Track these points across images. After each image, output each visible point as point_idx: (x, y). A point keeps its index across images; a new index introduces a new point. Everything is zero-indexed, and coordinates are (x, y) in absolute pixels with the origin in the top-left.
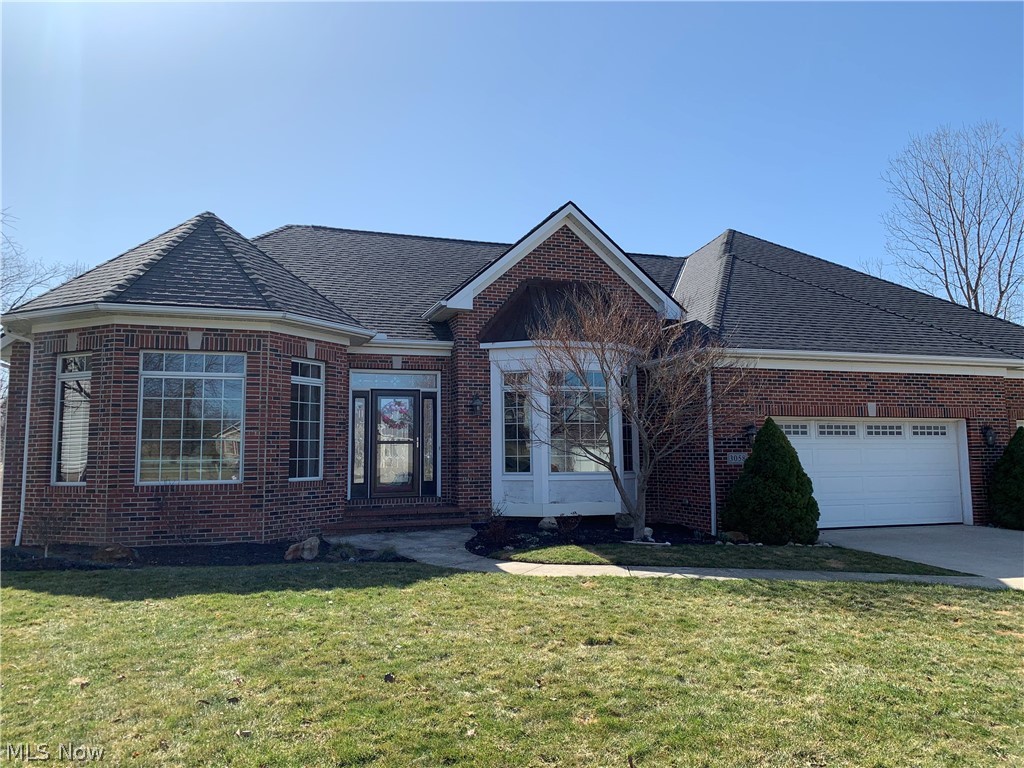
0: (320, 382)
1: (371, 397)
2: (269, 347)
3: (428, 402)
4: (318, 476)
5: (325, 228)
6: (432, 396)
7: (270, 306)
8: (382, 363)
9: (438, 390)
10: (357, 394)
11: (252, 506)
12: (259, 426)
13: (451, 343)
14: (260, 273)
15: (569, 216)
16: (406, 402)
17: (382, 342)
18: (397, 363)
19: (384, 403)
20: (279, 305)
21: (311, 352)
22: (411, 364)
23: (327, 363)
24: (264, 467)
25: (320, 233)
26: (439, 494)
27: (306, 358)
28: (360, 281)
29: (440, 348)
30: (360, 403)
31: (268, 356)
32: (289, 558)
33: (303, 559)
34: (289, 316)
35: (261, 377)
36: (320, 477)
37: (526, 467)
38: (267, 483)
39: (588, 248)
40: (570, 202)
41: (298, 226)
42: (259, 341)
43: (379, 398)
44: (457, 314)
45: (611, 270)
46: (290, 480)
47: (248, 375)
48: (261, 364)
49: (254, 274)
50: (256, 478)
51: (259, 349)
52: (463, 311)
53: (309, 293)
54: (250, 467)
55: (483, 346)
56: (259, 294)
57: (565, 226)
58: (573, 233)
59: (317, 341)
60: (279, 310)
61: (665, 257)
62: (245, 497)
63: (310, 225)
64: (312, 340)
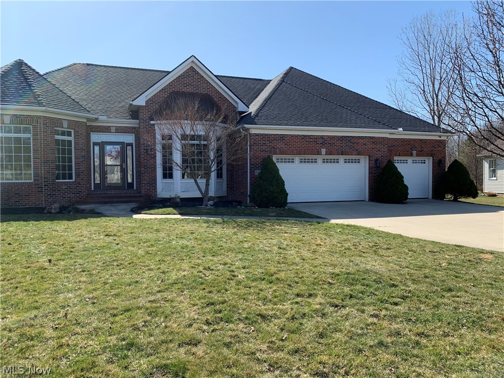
0: (72, 138)
1: (102, 145)
2: (42, 123)
3: (129, 148)
4: (72, 179)
5: (92, 65)
6: (131, 145)
7: (40, 104)
8: (106, 130)
9: (134, 142)
10: (95, 144)
11: (38, 191)
12: (40, 158)
13: (138, 121)
14: (39, 89)
15: (193, 62)
16: (118, 147)
17: (103, 120)
18: (113, 130)
19: (108, 148)
20: (44, 104)
21: (65, 124)
22: (120, 130)
23: (74, 130)
24: (43, 175)
25: (89, 67)
26: (135, 188)
27: (63, 127)
28: (102, 91)
29: (133, 123)
30: (97, 148)
31: (42, 127)
32: (45, 212)
33: (52, 213)
34: (48, 109)
35: (39, 136)
36: (74, 180)
37: (171, 176)
38: (44, 182)
39: (203, 77)
40: (193, 56)
41: (79, 64)
42: (37, 120)
43: (105, 146)
44: (139, 107)
45: (214, 87)
46: (57, 181)
47: (33, 135)
48: (39, 130)
49: (36, 89)
50: (39, 180)
51: (37, 123)
52: (142, 106)
53: (65, 98)
54: (36, 175)
55: (152, 122)
56: (35, 99)
57: (192, 66)
58: (196, 70)
59: (68, 120)
60: (44, 106)
61: (261, 80)
62: (34, 188)
63: (85, 63)
64: (66, 120)
